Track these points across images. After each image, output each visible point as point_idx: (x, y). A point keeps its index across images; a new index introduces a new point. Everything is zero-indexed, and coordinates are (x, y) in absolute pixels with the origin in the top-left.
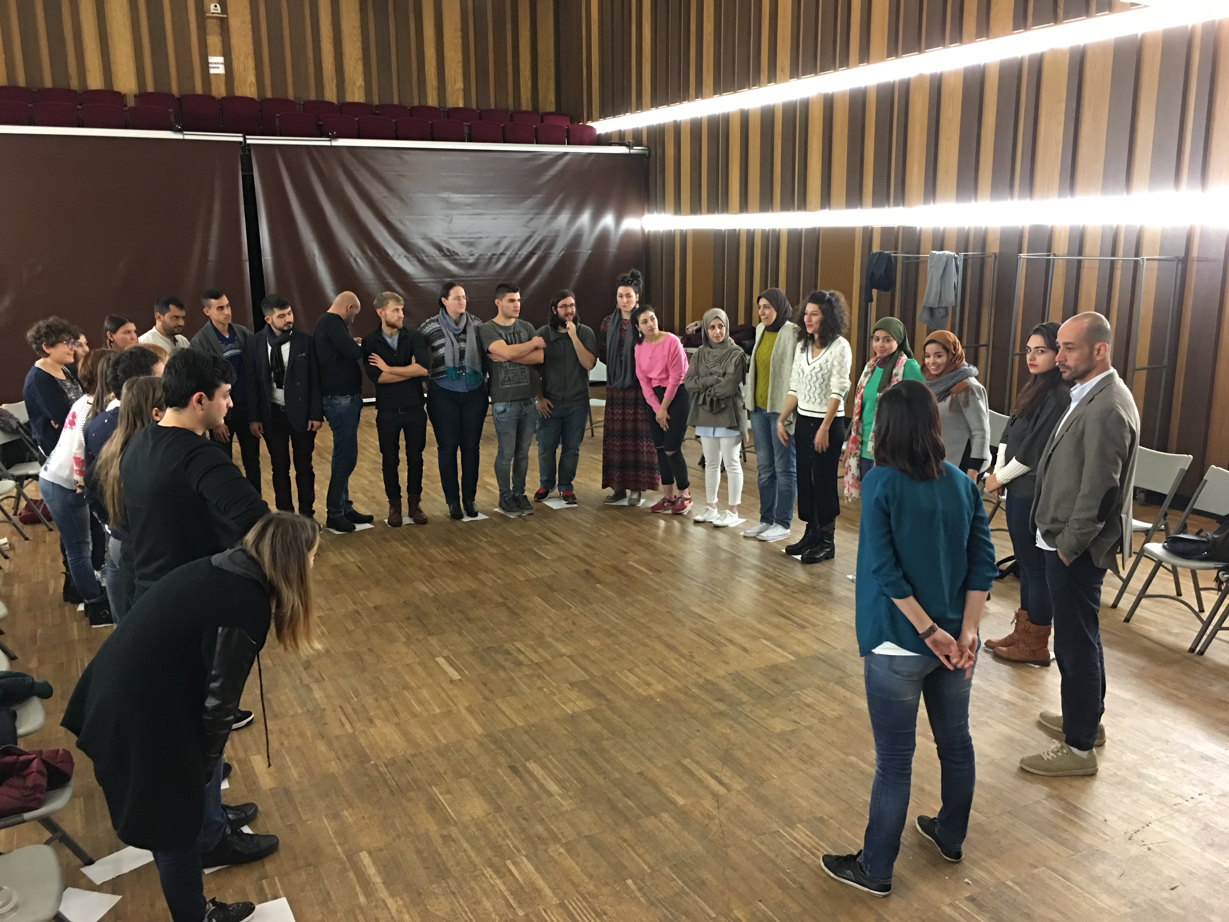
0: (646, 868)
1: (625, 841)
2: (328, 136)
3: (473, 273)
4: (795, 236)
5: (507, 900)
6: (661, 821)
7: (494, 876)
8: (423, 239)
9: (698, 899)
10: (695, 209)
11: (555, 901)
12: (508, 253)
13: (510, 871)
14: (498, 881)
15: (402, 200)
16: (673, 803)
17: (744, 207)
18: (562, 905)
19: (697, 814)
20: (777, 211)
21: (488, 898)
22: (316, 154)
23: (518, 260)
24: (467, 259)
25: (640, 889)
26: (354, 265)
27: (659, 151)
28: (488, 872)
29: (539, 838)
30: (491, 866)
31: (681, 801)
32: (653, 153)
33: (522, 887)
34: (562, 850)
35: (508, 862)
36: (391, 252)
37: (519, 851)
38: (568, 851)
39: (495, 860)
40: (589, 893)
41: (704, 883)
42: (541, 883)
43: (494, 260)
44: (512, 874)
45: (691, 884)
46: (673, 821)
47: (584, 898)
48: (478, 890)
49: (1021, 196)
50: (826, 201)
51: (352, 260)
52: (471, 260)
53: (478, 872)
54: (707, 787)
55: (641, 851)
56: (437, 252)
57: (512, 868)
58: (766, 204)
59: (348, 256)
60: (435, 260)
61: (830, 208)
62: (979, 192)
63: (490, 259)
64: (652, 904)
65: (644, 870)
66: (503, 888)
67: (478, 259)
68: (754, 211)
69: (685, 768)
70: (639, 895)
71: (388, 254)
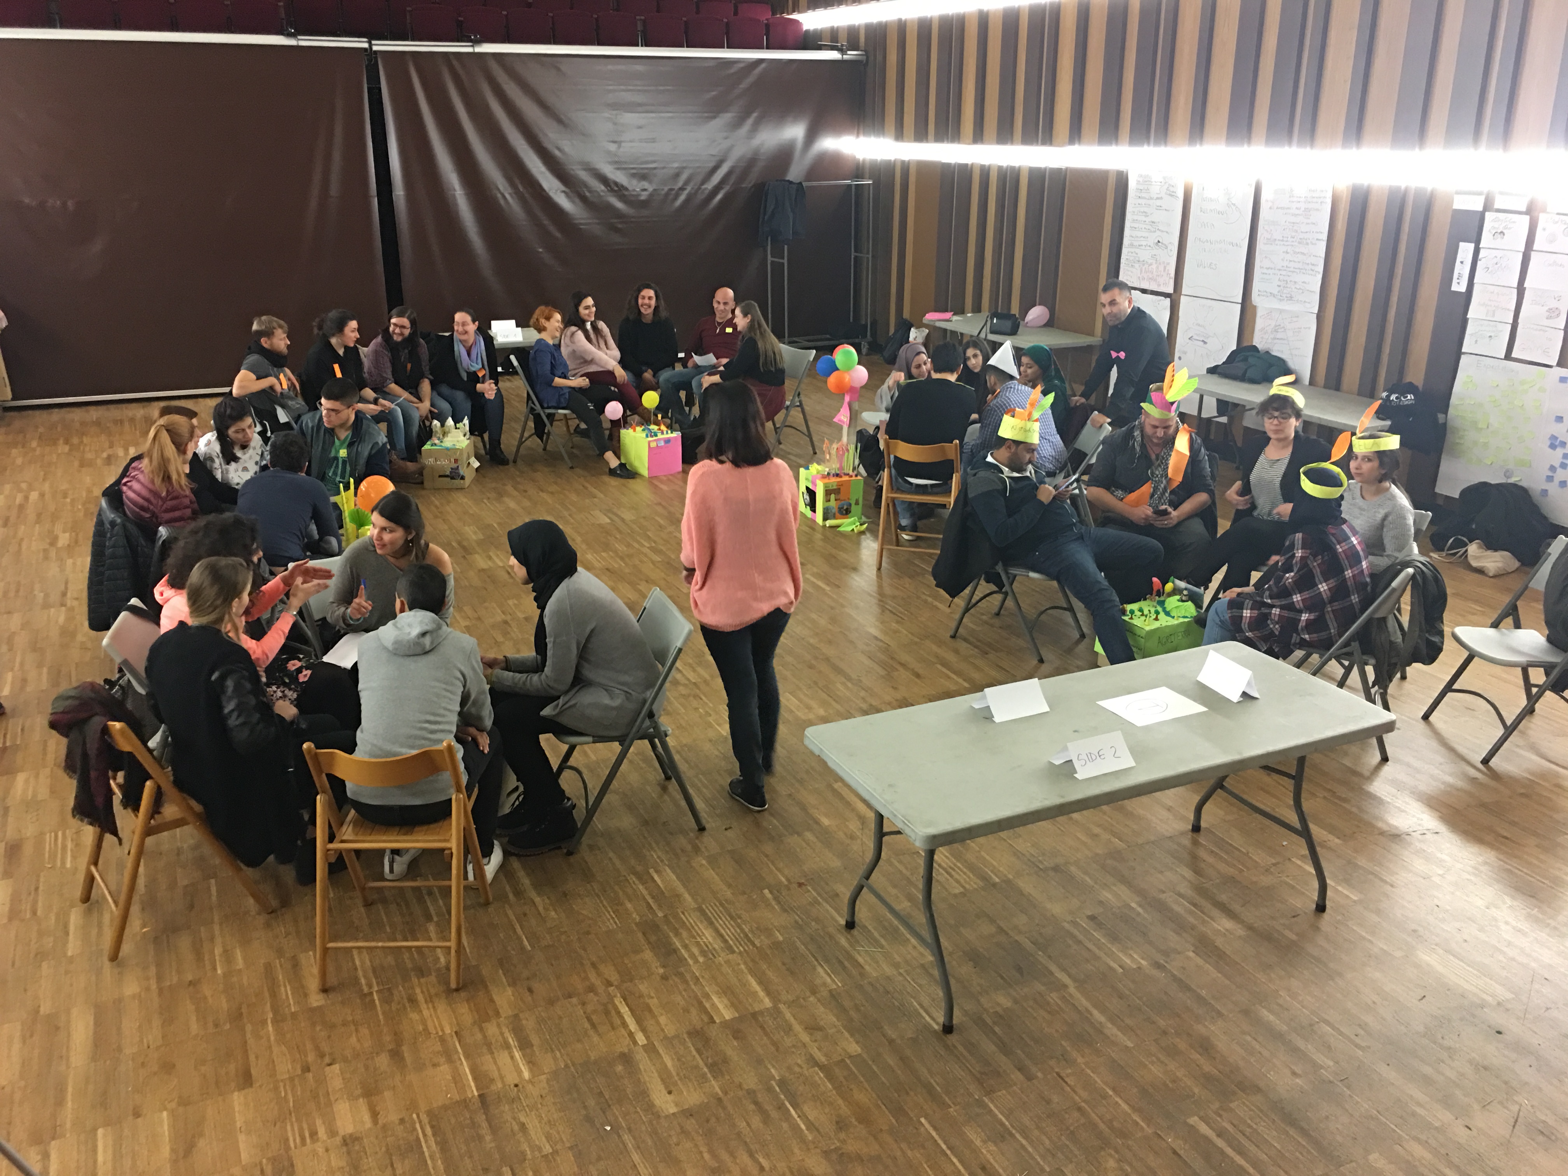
0: (783, 880)
1: (767, 856)
2: (471, 41)
3: (645, 212)
4: (1038, 177)
5: (648, 903)
6: (804, 840)
7: (637, 882)
8: (585, 170)
9: (830, 909)
10: (921, 135)
11: (694, 905)
12: (689, 189)
13: (652, 878)
14: (641, 887)
15: (560, 121)
16: (817, 822)
17: (978, 137)
18: (700, 910)
19: (841, 835)
20: (1017, 144)
21: (630, 900)
22: (455, 63)
23: (701, 197)
24: (639, 195)
25: (776, 898)
26: (502, 202)
27: (879, 58)
28: (633, 878)
29: (682, 850)
30: (636, 873)
31: (825, 821)
32: (871, 58)
33: (663, 893)
34: (704, 862)
35: (651, 871)
36: (545, 185)
37: (662, 861)
38: (709, 863)
39: (639, 868)
40: (726, 900)
41: (837, 895)
42: (681, 890)
43: (671, 197)
44: (655, 881)
45: (825, 895)
46: (815, 840)
47: (721, 904)
48: (621, 893)
49: (1301, 143)
50: (1076, 134)
51: (499, 195)
52: (644, 196)
53: (622, 878)
54: (853, 810)
55: (781, 865)
56: (603, 188)
57: (656, 877)
58: (1005, 135)
59: (495, 191)
60: (600, 196)
61: (1080, 142)
62: (1253, 135)
63: (667, 194)
64: (785, 911)
65: (781, 882)
66: (645, 892)
67: (651, 195)
68: (990, 143)
69: (835, 792)
70: (773, 903)
71: (543, 190)
